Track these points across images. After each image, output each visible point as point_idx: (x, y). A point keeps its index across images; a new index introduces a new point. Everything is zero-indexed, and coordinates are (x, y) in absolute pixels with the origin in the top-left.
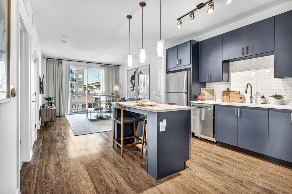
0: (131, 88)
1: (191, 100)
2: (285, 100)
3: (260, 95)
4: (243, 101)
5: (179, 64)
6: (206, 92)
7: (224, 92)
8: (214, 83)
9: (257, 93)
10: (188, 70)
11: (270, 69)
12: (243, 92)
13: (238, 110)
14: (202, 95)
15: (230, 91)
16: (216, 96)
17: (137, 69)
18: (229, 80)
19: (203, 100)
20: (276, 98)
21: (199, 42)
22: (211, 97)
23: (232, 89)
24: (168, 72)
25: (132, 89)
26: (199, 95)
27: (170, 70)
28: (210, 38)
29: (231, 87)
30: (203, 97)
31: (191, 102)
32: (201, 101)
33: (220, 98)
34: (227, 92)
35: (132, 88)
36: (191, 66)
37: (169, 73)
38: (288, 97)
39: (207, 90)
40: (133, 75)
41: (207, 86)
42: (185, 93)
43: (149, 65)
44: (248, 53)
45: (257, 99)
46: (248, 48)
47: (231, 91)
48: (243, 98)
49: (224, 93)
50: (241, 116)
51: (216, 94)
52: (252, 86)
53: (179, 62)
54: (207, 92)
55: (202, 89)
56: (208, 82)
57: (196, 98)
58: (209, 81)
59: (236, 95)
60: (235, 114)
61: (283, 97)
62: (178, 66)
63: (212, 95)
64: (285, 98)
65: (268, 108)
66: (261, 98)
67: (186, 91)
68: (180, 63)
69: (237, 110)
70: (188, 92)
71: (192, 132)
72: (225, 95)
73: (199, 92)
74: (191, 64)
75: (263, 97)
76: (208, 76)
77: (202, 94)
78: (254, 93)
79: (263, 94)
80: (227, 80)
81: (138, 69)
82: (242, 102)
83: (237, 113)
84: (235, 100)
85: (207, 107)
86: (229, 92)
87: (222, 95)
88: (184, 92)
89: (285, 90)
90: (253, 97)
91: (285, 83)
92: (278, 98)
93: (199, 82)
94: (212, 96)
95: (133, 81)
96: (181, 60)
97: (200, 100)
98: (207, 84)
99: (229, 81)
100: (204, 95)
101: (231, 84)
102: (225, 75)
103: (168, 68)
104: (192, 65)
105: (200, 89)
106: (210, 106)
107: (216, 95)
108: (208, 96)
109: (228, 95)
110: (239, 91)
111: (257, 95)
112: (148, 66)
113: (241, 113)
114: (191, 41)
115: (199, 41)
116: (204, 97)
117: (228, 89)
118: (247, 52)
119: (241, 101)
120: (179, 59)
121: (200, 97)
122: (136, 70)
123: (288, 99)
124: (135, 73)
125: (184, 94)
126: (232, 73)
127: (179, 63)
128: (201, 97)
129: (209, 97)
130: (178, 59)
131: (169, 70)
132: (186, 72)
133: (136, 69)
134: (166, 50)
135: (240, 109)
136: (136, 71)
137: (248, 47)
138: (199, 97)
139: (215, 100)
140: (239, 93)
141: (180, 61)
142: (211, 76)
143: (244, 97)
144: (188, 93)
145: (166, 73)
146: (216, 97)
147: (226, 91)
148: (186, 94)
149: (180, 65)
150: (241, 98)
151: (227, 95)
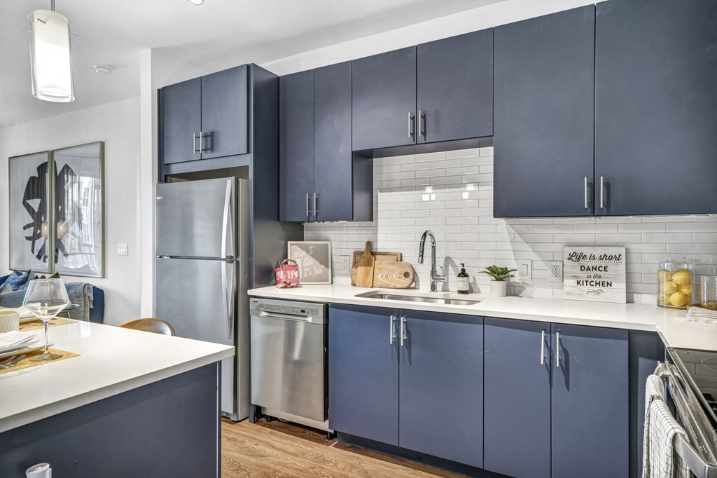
0: (25, 228)
1: (251, 287)
2: (514, 282)
3: (454, 266)
4: (411, 284)
5: (206, 150)
6: (304, 253)
7: (358, 254)
8: (327, 223)
9: (448, 260)
10: (237, 173)
11: (480, 188)
12: (411, 257)
13: (399, 321)
14: (291, 266)
15: (374, 250)
16: (334, 267)
17: (51, 154)
18: (371, 216)
19: (292, 285)
20: (496, 275)
21: (278, 78)
22: (319, 269)
23: (380, 247)
24: (165, 175)
25: (30, 232)
26: (278, 266)
27: (175, 169)
28: (314, 70)
29: (377, 237)
30: (292, 274)
31: (250, 292)
32: (285, 287)
33: (347, 275)
34: (367, 256)
35: (32, 229)
36: (248, 161)
37: (173, 179)
38: (522, 274)
39: (305, 249)
40: (32, 179)
41: (306, 234)
42: (229, 259)
43: (103, 145)
44: (424, 133)
45: (448, 280)
46: (424, 117)
47: (379, 251)
48: (411, 277)
49: (358, 258)
50: (408, 342)
51: (334, 260)
52: (436, 240)
53: (206, 141)
54: (307, 252)
55: (289, 243)
56: (309, 221)
57: (267, 276)
58: (311, 219)
59: (393, 264)
60: (392, 336)
61: (512, 273)
62: (205, 156)
63: (321, 263)
64: (517, 279)
65: (484, 317)
66: (459, 275)
67: (232, 253)
68: (209, 147)
69: (397, 323)
70: (237, 255)
71: (252, 403)
72: (361, 266)
73: (281, 254)
74: (248, 152)
75: (463, 274)
76: (309, 199)
77: (289, 263)
78: (440, 262)
79: (463, 265)
80: (367, 214)
81: (56, 155)
82: (409, 288)
83: (397, 331)
84: (388, 282)
85: (303, 311)
86: (374, 254)
87: (351, 265)
88: (223, 256)
89: (514, 251)
90: (438, 274)
91: (514, 232)
92: (501, 276)
93: (279, 220)
94: (322, 266)
95: (35, 203)
96: (212, 134)
97: (283, 285)
98: (306, 225)
99: (371, 220)
100: (295, 267)
101: (377, 230)
102: (360, 200)
103: (165, 163)
104: (251, 156)
105: (283, 242)
106: (312, 310)
107: (334, 264)
108: (308, 267)
109: (371, 266)
110: (399, 251)
111: (446, 267)
112: (98, 147)
113: (408, 332)
114: (248, 67)
115: (280, 75)
116: (296, 273)
117: (369, 244)
118: (423, 131)
119: (406, 285)
120: (207, 129)
121: (281, 274)
122: (45, 158)
123: (523, 278)
124: (42, 168)
125: (223, 263)
126: (379, 194)
127: (206, 146)
128: (285, 274)
129: (313, 272)
130: (204, 131)
131: (169, 170)
132: (230, 182)
133: (46, 156)
134: (159, 90)
135: (406, 317)
136: (47, 163)
137: (425, 115)
138: (278, 274)
139: (330, 282)
140: (401, 260)
141: (211, 141)
142: (317, 199)
143: (414, 273)
144: (240, 259)
145: (160, 181)
146: (335, 272)
147: (363, 250)
148: (232, 266)
149: (209, 155)
150: (406, 275)
151: (366, 266)
